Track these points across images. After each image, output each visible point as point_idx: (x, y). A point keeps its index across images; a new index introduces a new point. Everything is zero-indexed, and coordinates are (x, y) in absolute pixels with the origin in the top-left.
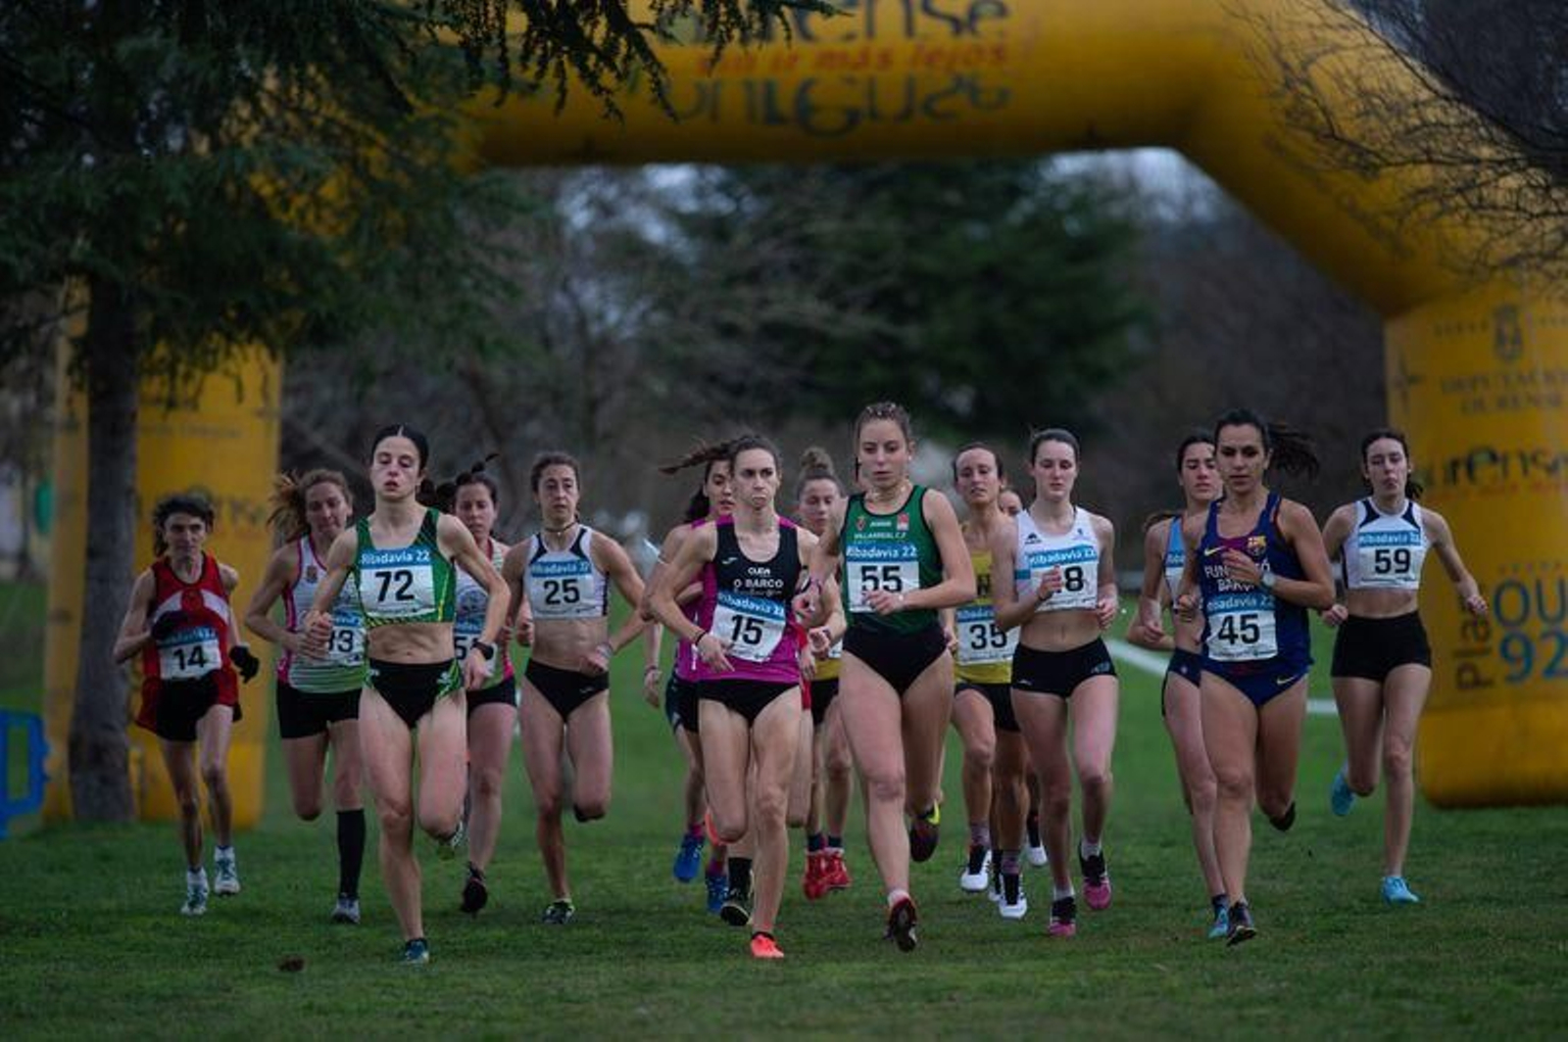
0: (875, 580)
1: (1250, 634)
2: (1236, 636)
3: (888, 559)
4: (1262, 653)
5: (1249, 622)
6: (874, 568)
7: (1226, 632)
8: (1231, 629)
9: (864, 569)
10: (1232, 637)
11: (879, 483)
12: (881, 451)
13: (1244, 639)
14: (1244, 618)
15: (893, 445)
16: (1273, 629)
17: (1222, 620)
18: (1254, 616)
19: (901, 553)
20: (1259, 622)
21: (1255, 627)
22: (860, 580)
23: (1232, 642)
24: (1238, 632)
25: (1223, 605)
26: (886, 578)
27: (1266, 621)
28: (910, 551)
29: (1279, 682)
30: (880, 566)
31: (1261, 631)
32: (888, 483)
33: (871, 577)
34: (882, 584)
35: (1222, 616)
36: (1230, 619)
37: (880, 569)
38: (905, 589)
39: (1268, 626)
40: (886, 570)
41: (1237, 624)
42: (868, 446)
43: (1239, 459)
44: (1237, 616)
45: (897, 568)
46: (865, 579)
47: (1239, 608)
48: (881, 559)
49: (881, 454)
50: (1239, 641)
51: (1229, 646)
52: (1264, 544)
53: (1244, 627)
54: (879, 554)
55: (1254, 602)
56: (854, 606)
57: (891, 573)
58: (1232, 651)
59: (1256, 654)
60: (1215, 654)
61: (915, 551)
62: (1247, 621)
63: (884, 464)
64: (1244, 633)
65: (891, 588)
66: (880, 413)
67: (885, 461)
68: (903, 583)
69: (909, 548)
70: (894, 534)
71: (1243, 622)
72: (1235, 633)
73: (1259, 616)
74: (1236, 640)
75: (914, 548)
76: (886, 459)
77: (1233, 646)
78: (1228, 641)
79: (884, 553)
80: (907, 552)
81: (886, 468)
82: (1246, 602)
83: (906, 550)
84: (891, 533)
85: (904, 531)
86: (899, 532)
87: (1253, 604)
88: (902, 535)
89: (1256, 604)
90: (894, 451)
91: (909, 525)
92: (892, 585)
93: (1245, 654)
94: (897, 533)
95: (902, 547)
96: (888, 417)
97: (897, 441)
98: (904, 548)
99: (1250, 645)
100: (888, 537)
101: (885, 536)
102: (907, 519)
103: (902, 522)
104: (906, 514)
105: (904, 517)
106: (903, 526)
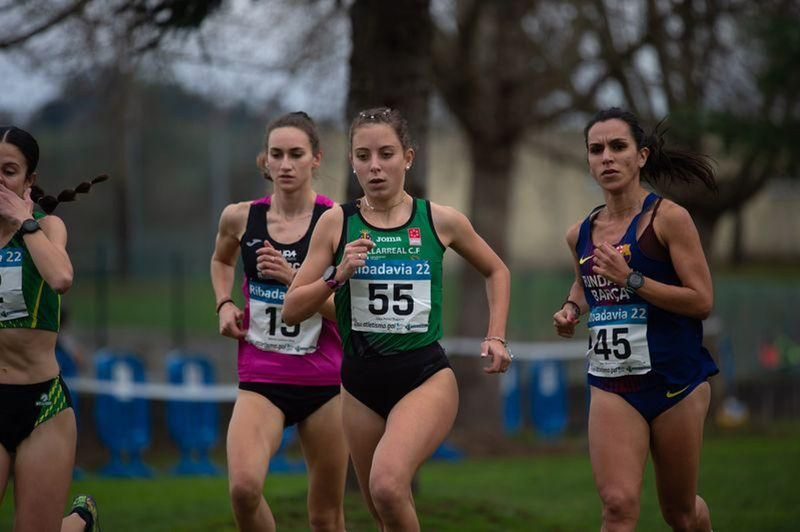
0: (385, 298)
1: (621, 349)
2: (609, 351)
3: (401, 276)
4: (636, 369)
5: (620, 336)
6: (385, 286)
7: (601, 347)
8: (605, 344)
9: (372, 287)
10: (606, 352)
11: (375, 194)
12: (375, 157)
13: (617, 354)
14: (616, 332)
15: (387, 151)
16: (646, 343)
17: (597, 333)
18: (625, 331)
19: (415, 269)
20: (630, 337)
21: (626, 342)
22: (367, 299)
23: (607, 358)
24: (611, 347)
25: (599, 317)
26: (397, 297)
27: (638, 335)
28: (424, 268)
29: (669, 395)
30: (391, 285)
31: (631, 345)
32: (384, 193)
33: (380, 296)
34: (392, 303)
35: (598, 329)
36: (603, 333)
37: (391, 287)
38: (416, 310)
39: (641, 340)
40: (397, 288)
41: (609, 340)
42: (362, 153)
43: (607, 154)
44: (609, 328)
45: (409, 287)
46: (372, 297)
47: (612, 321)
48: (393, 277)
49: (375, 161)
50: (612, 356)
51: (604, 362)
52: (630, 253)
53: (615, 343)
54: (390, 271)
55: (625, 314)
56: (358, 325)
57: (403, 292)
58: (606, 367)
59: (630, 369)
60: (594, 370)
61: (429, 268)
62: (618, 335)
63: (379, 170)
64: (615, 348)
65: (401, 309)
66: (372, 117)
67: (380, 168)
68: (414, 303)
69: (423, 266)
70: (406, 250)
71: (615, 337)
72: (608, 348)
73: (629, 331)
74: (609, 355)
75: (428, 267)
76: (380, 165)
77: (607, 362)
78: (603, 356)
79: (395, 270)
80: (421, 269)
81: (381, 175)
82: (618, 315)
83: (419, 267)
84: (403, 249)
85: (418, 247)
86: (412, 248)
87: (624, 316)
88: (415, 251)
89: (628, 317)
90: (389, 158)
91: (422, 239)
92: (403, 305)
93: (618, 370)
94: (409, 250)
95: (416, 264)
96: (382, 122)
97: (392, 146)
98: (418, 265)
99: (623, 361)
100: (399, 253)
101: (396, 251)
102: (418, 233)
103: (413, 237)
104: (416, 228)
105: (414, 231)
106: (416, 241)
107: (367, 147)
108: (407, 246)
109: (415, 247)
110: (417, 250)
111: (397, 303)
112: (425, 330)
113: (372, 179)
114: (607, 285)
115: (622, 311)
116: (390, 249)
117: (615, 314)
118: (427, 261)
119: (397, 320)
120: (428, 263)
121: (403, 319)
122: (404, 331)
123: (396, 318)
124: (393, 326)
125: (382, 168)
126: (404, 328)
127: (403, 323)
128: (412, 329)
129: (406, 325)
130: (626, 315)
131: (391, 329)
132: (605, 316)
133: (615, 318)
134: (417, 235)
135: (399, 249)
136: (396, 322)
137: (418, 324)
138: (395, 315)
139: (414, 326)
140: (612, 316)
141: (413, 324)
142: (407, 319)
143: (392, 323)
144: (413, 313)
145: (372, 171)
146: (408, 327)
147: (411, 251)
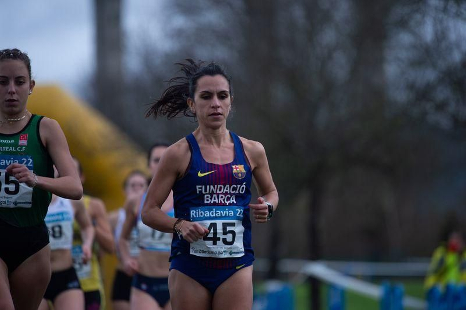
1: (229, 238)
2: (219, 239)
4: (235, 253)
5: (229, 228)
7: (211, 235)
8: (215, 233)
10: (215, 239)
12: (12, 83)
13: (225, 241)
14: (225, 225)
15: (21, 80)
16: (242, 235)
18: (233, 225)
19: (21, 162)
20: (235, 230)
21: (233, 233)
23: (215, 243)
24: (220, 236)
27: (238, 228)
31: (236, 236)
32: (16, 109)
34: (4, 186)
35: (209, 222)
36: (214, 225)
37: (3, 174)
38: (22, 191)
39: (240, 233)
41: (220, 229)
42: (3, 80)
44: (219, 223)
47: (221, 218)
49: (12, 86)
50: (220, 243)
51: (212, 246)
52: (244, 171)
53: (225, 233)
54: (3, 162)
58: (214, 250)
59: (231, 253)
61: (32, 162)
62: (228, 227)
63: (14, 93)
64: (225, 237)
65: (10, 190)
66: (12, 55)
67: (15, 91)
68: (20, 186)
69: (27, 160)
70: (16, 149)
71: (224, 229)
72: (218, 236)
73: (236, 225)
74: (218, 242)
75: (31, 160)
76: (15, 90)
77: (215, 246)
78: (212, 242)
79: (7, 162)
80: (25, 162)
81: (15, 97)
82: (226, 213)
83: (24, 161)
84: (14, 148)
85: (24, 146)
86: (20, 147)
87: (231, 214)
88: (22, 149)
89: (234, 215)
90: (21, 85)
91: (28, 141)
92: (12, 187)
93: (224, 253)
94: (18, 148)
95: (22, 159)
96: (18, 59)
97: (25, 77)
98: (23, 159)
99: (229, 246)
100: (11, 150)
101: (9, 149)
102: (26, 137)
103: (22, 139)
104: (26, 134)
105: (24, 136)
106: (23, 142)
107: (7, 75)
108: (16, 145)
109: (22, 146)
110: (23, 149)
111: (7, 186)
112: (30, 206)
113: (8, 99)
114: (223, 192)
115: (228, 211)
116: (5, 148)
117: (224, 213)
118: (30, 157)
119: (7, 198)
120: (31, 158)
121: (11, 198)
122: (12, 206)
123: (6, 197)
124: (4, 202)
125: (16, 91)
126: (12, 204)
127: (11, 200)
128: (18, 205)
129: (14, 201)
130: (232, 213)
131: (3, 204)
132: (214, 213)
133: (223, 215)
134: (25, 138)
135: (11, 148)
136: (7, 200)
137: (24, 201)
138: (6, 194)
139: (20, 203)
140: (221, 213)
141: (18, 201)
142: (14, 197)
143: (4, 200)
144: (18, 194)
145: (9, 93)
146: (15, 203)
147: (19, 149)
